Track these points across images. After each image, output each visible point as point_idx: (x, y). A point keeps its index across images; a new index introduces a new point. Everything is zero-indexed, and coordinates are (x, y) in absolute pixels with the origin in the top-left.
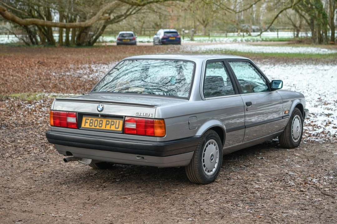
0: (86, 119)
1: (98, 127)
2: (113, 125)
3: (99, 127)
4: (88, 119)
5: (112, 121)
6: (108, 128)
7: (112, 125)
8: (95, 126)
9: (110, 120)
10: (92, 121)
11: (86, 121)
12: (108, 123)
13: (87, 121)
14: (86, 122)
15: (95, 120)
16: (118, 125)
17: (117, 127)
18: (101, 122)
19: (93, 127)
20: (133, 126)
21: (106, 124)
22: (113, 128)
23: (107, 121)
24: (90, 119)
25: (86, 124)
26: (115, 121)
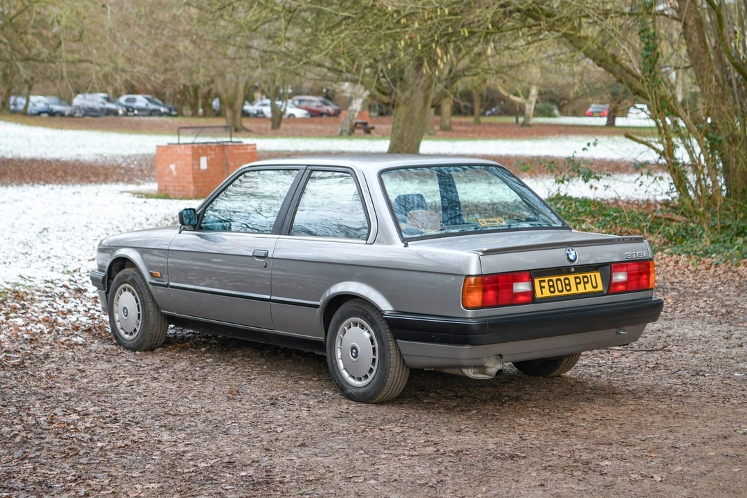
0: (540, 282)
1: (565, 292)
2: (587, 282)
3: (567, 290)
4: (544, 281)
5: (583, 277)
6: (581, 289)
7: (585, 283)
8: (559, 291)
9: (581, 276)
10: (551, 283)
11: (540, 285)
12: (578, 281)
13: (543, 284)
14: (542, 287)
15: (557, 280)
16: (595, 282)
17: (595, 285)
18: (567, 282)
19: (557, 293)
20: (621, 277)
21: (577, 284)
22: (589, 288)
23: (576, 278)
24: (547, 279)
25: (543, 290)
26: (588, 275)
